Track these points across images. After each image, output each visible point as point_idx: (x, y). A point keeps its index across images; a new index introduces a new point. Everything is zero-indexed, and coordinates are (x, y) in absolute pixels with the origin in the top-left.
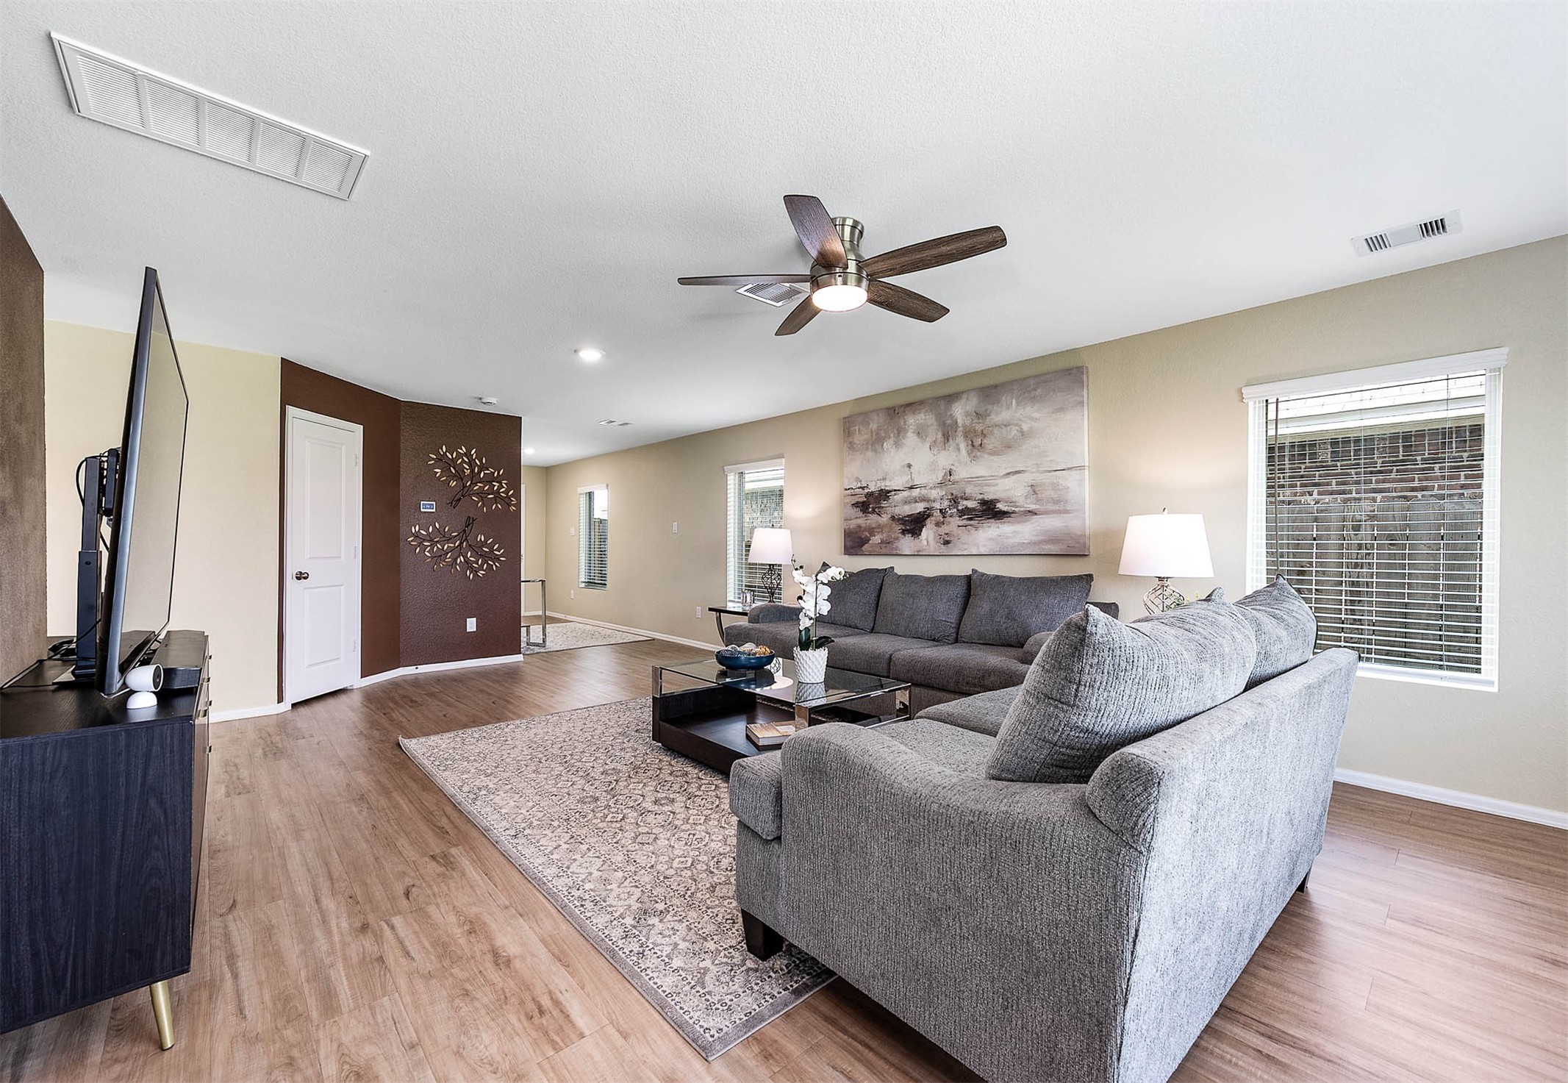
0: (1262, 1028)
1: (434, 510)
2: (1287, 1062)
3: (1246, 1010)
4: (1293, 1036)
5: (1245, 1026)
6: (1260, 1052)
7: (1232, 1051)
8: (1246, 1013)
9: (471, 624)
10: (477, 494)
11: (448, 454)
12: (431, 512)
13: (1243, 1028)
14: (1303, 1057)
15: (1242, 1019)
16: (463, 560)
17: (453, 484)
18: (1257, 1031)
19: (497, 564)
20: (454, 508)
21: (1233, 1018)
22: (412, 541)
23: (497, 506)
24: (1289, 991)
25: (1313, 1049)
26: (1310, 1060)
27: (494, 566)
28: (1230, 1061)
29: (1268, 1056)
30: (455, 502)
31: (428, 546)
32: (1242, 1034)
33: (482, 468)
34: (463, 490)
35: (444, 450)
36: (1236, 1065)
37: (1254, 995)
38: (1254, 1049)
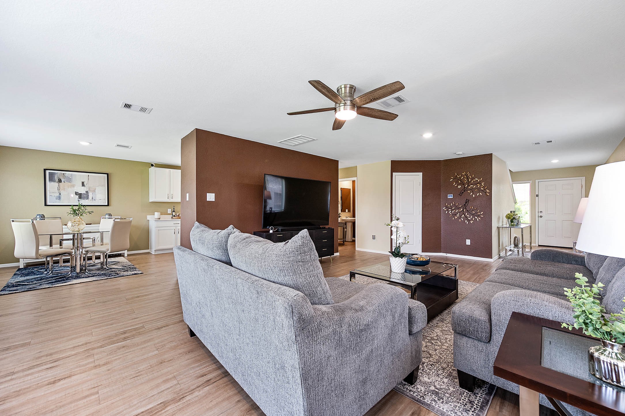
0: (212, 381)
1: (452, 198)
2: (199, 379)
3: (221, 381)
4: (205, 387)
5: (215, 377)
6: (205, 375)
7: (209, 369)
8: (220, 381)
9: (468, 242)
10: (470, 189)
11: (457, 176)
12: (451, 198)
13: (215, 376)
14: (198, 384)
15: (218, 378)
16: (464, 216)
17: (460, 187)
18: (212, 379)
19: (479, 218)
20: (461, 196)
21: (220, 376)
22: (444, 209)
23: (479, 194)
24: (223, 400)
25: (199, 388)
26: (196, 385)
27: (478, 219)
28: (206, 367)
29: (203, 376)
30: (461, 194)
31: (450, 211)
32: (213, 375)
33: (473, 179)
34: (464, 189)
35: (456, 175)
36: (205, 368)
37: (226, 388)
38: (207, 374)
